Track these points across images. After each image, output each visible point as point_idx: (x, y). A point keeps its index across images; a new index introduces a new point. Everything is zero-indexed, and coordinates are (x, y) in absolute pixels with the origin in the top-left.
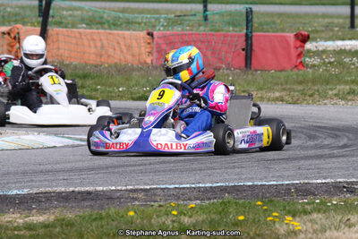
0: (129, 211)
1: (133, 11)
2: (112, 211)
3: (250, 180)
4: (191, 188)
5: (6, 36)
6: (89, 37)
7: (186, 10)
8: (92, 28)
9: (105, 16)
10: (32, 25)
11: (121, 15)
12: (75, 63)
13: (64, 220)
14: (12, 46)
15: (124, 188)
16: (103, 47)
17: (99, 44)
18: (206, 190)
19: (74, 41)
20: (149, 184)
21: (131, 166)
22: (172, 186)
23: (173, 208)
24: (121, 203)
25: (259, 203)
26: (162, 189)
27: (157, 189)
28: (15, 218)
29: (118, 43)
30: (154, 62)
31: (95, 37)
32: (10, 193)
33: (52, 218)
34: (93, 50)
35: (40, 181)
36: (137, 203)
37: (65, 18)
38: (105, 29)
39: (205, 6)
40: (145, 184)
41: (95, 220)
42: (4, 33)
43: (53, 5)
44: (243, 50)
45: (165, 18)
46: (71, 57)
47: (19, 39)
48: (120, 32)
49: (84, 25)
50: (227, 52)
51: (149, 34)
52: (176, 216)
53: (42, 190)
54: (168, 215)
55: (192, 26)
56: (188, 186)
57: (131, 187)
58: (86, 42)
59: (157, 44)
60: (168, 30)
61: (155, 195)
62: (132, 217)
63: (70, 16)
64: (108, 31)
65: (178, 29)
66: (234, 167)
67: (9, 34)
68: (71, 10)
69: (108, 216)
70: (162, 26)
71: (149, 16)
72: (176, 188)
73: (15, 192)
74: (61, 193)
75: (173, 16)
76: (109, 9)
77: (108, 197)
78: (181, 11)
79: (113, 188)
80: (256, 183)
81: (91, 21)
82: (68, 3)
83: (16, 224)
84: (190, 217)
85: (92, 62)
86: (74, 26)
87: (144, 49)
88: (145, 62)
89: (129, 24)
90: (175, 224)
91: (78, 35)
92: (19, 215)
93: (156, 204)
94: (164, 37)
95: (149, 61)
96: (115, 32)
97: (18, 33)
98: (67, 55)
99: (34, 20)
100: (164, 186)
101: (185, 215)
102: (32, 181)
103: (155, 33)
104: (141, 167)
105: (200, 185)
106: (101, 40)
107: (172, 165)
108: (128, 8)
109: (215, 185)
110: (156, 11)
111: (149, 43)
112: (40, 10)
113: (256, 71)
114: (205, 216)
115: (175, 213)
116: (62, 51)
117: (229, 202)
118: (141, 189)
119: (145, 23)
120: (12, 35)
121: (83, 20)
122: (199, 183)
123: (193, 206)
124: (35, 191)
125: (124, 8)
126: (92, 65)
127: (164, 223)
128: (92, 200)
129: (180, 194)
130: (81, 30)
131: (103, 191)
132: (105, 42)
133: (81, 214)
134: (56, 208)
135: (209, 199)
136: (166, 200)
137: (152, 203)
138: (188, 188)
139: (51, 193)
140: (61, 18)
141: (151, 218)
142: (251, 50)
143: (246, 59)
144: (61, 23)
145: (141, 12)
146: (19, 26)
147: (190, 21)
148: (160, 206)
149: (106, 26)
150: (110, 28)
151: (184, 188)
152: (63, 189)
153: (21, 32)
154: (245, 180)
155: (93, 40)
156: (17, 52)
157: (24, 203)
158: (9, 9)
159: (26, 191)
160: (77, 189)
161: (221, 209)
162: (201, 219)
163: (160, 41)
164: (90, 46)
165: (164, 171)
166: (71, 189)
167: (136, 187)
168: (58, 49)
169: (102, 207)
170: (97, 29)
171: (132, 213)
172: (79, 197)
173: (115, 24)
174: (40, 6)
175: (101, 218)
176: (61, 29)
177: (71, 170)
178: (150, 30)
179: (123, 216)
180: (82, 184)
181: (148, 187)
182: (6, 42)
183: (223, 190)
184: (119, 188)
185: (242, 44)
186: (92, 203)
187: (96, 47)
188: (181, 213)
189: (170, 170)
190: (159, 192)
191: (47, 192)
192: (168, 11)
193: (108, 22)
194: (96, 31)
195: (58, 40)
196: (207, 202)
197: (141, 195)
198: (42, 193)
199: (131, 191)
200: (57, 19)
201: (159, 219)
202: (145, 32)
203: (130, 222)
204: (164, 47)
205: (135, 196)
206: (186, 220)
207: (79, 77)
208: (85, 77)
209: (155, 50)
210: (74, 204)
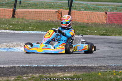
0: (99, 73)
1: (100, 5)
2: (93, 73)
4: (120, 66)
5: (57, 13)
6: (85, 14)
7: (119, 5)
8: (86, 11)
9: (91, 6)
10: (66, 9)
11: (96, 6)
12: (80, 22)
13: (76, 75)
14: (59, 16)
15: (97, 65)
16: (90, 17)
19: (80, 15)
20: (105, 64)
21: (99, 58)
22: (114, 65)
23: (114, 73)
24: (96, 70)
26: (110, 66)
27: (108, 66)
28: (60, 74)
29: (95, 16)
30: (107, 22)
31: (87, 14)
32: (58, 66)
33: (73, 75)
34: (86, 18)
35: (69, 62)
36: (101, 70)
37: (77, 7)
38: (91, 11)
40: (104, 64)
41: (87, 76)
42: (56, 12)
43: (73, 2)
45: (111, 8)
46: (79, 20)
47: (61, 14)
48: (96, 12)
49: (83, 10)
51: (105, 13)
52: (115, 75)
53: (69, 65)
54: (112, 75)
55: (120, 10)
56: (119, 65)
57: (100, 65)
58: (84, 15)
59: (108, 16)
60: (112, 12)
61: (108, 68)
62: (100, 75)
63: (79, 6)
64: (92, 12)
65: (115, 11)
67: (58, 12)
68: (79, 4)
69: (92, 75)
70: (110, 10)
71: (105, 7)
72: (115, 66)
73: (60, 66)
74: (76, 66)
75: (114, 7)
76: (92, 4)
77: (92, 68)
78: (117, 5)
79: (93, 65)
81: (85, 8)
82: (78, 2)
83: (60, 77)
84: (120, 76)
85: (86, 22)
86: (80, 10)
87: (104, 18)
88: (104, 23)
89: (98, 9)
90: (115, 78)
91: (81, 13)
92: (61, 73)
93: (108, 71)
94: (111, 14)
95: (105, 22)
96: (94, 12)
97: (61, 12)
98: (77, 20)
99: (66, 7)
100: (111, 65)
101: (118, 75)
102: (66, 62)
103: (108, 13)
104: (103, 58)
106: (89, 15)
107: (113, 58)
108: (98, 4)
110: (108, 5)
111: (106, 16)
112: (68, 4)
115: (115, 74)
118: (103, 66)
119: (104, 9)
120: (59, 13)
121: (83, 8)
123: (121, 72)
124: (67, 65)
125: (97, 4)
126: (86, 23)
127: (111, 77)
128: (86, 69)
129: (116, 68)
130: (82, 11)
131: (90, 66)
132: (90, 15)
133: (83, 74)
134: (74, 71)
136: (111, 70)
137: (107, 71)
138: (119, 66)
139: (72, 66)
140: (75, 7)
141: (107, 75)
144: (76, 9)
145: (103, 5)
146: (61, 9)
147: (120, 8)
148: (110, 72)
151: (118, 66)
152: (76, 65)
153: (62, 11)
156: (60, 18)
157: (63, 69)
158: (58, 4)
159: (64, 65)
163: (109, 16)
164: (85, 17)
165: (111, 60)
166: (79, 65)
167: (101, 65)
168: (75, 17)
169: (89, 72)
170: (88, 11)
171: (100, 74)
172: (82, 68)
173: (94, 9)
174: (69, 3)
175: (89, 75)
176: (75, 11)
177: (79, 59)
178: (106, 12)
179: (97, 75)
180: (82, 64)
181: (105, 65)
182: (57, 15)
184: (95, 65)
186: (86, 70)
188: (117, 74)
189: (113, 59)
191: (71, 66)
192: (112, 5)
193: (92, 8)
195: (74, 14)
197: (103, 68)
198: (69, 66)
199: (100, 66)
200: (74, 7)
201: (109, 76)
202: (104, 12)
203: (99, 77)
204: (111, 17)
205: (101, 68)
206: (118, 77)
207: (81, 27)
208: (83, 27)
209: (107, 18)
210: (80, 70)
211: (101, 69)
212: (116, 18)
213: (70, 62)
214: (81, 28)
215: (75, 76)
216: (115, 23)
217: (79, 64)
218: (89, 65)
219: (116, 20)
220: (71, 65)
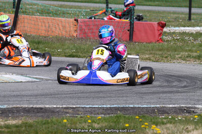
0: (63, 119)
1: (66, 7)
2: (54, 119)
3: (131, 104)
4: (98, 108)
6: (42, 20)
7: (97, 7)
8: (44, 16)
9: (51, 9)
10: (9, 13)
11: (60, 9)
12: (33, 35)
13: (27, 123)
15: (61, 106)
16: (49, 26)
17: (47, 25)
18: (107, 109)
19: (33, 22)
20: (75, 105)
21: (65, 94)
22: (88, 106)
23: (89, 119)
24: (59, 115)
25: (137, 117)
26: (82, 107)
27: (79, 107)
29: (58, 25)
30: (78, 35)
33: (20, 122)
34: (44, 28)
35: (14, 101)
36: (68, 115)
37: (28, 9)
39: (107, 5)
40: (73, 104)
41: (45, 124)
43: (22, 2)
44: (128, 30)
45: (84, 12)
46: (31, 32)
48: (59, 18)
49: (39, 14)
50: (119, 32)
51: (75, 20)
52: (90, 123)
53: (14, 106)
54: (85, 122)
56: (97, 106)
57: (65, 106)
58: (40, 24)
60: (86, 18)
61: (78, 111)
62: (65, 123)
63: (31, 8)
66: (123, 97)
68: (31, 5)
69: (52, 122)
70: (83, 15)
71: (75, 10)
72: (90, 107)
74: (25, 108)
75: (89, 10)
76: (53, 5)
77: (52, 111)
78: (94, 8)
79: (55, 106)
80: (135, 106)
81: (42, 11)
84: (98, 124)
85: (43, 35)
86: (33, 14)
87: (73, 29)
88: (73, 36)
89: (64, 14)
91: (35, 19)
92: (1, 120)
93: (79, 116)
94: (84, 22)
95: (75, 35)
96: (57, 18)
98: (29, 30)
99: (11, 10)
100: (83, 106)
101: (95, 122)
102: (9, 101)
103: (79, 19)
104: (71, 95)
105: (104, 106)
106: (48, 22)
107: (88, 94)
108: (64, 5)
109: (112, 106)
110: (80, 7)
111: (75, 25)
112: (14, 5)
113: (135, 43)
114: (107, 124)
115: (89, 121)
116: (26, 28)
117: (120, 116)
118: (70, 107)
119: (73, 14)
121: (38, 11)
122: (103, 105)
123: (100, 117)
124: (11, 106)
125: (61, 5)
127: (83, 127)
128: (43, 112)
129: (92, 111)
131: (49, 108)
132: (51, 24)
133: (37, 120)
134: (22, 116)
135: (109, 114)
136: (85, 114)
137: (77, 115)
138: (97, 107)
139: (19, 108)
140: (26, 9)
141: (76, 123)
142: (133, 30)
143: (130, 36)
144: (26, 12)
145: (71, 7)
148: (81, 117)
149: (51, 15)
150: (53, 16)
151: (95, 107)
152: (27, 106)
154: (129, 104)
155: (44, 22)
157: (4, 113)
159: (5, 106)
160: (34, 106)
161: (115, 120)
162: (104, 125)
163: (82, 25)
164: (42, 26)
165: (84, 98)
166: (31, 106)
167: (68, 106)
168: (24, 26)
169: (48, 117)
170: (46, 16)
171: (65, 121)
172: (35, 110)
173: (56, 14)
174: (14, 2)
175: (48, 123)
176: (25, 16)
177: (31, 96)
178: (76, 18)
179: (60, 122)
180: (37, 103)
181: (74, 106)
183: (117, 109)
184: (58, 106)
185: (128, 27)
186: (43, 114)
187: (45, 26)
188: (93, 121)
189: (87, 97)
190: (81, 109)
191: (17, 108)
192: (86, 8)
193: (52, 12)
194: (45, 17)
195: (24, 22)
196: (108, 116)
197: (70, 111)
198: (14, 108)
199: (65, 108)
200: (24, 10)
201: (81, 125)
202: (73, 19)
203: (64, 126)
204: (84, 27)
205: (67, 111)
206: (96, 125)
207: (36, 43)
208: (39, 43)
209: (78, 29)
210: (33, 115)
211: (68, 113)
212: (92, 29)
213: (16, 101)
214: (34, 44)
215: (24, 123)
216: (91, 37)
217: (30, 104)
218: (47, 106)
219: (92, 33)
220: (18, 106)
